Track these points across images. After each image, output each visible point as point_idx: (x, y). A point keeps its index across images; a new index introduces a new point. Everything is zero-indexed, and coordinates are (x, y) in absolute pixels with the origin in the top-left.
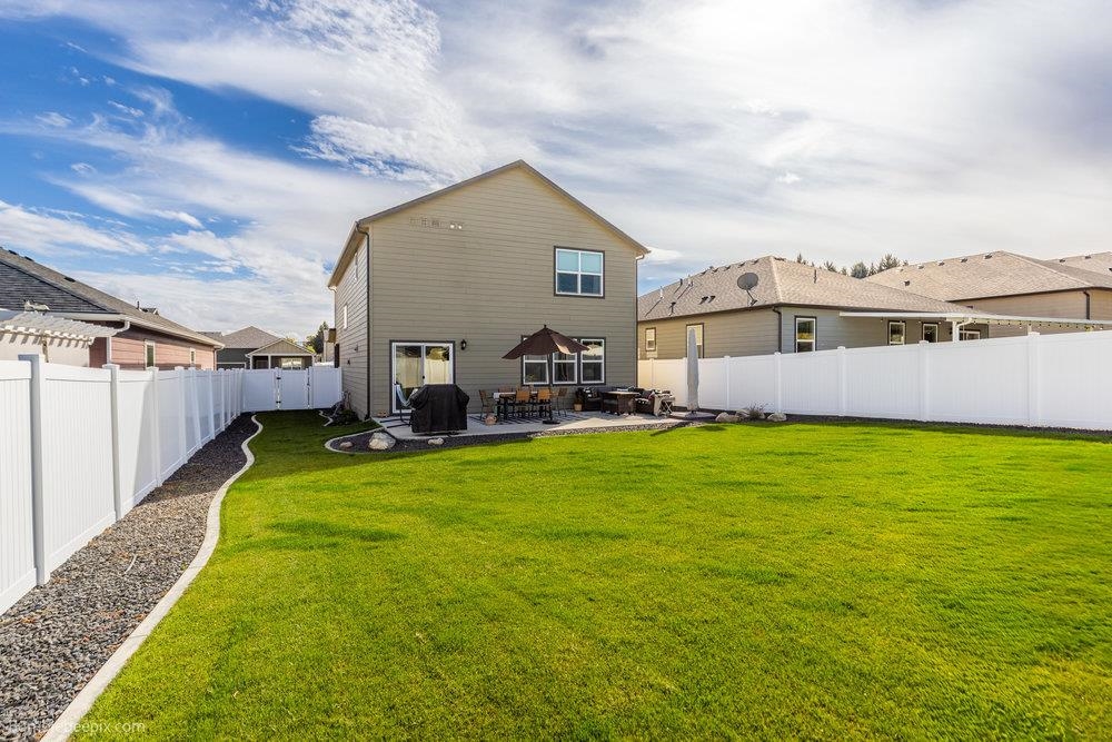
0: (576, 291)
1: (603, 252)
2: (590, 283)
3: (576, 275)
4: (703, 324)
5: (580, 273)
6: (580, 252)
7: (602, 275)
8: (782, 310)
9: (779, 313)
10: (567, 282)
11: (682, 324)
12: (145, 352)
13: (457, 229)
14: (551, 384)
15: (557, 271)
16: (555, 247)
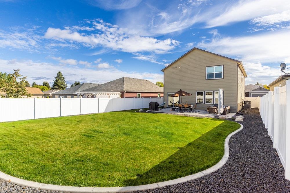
0: (213, 78)
1: (223, 65)
2: (218, 75)
3: (213, 74)
5: (214, 73)
6: (214, 67)
7: (222, 72)
10: (211, 76)
12: (137, 95)
13: (181, 68)
14: (204, 104)
15: (207, 73)
16: (206, 67)
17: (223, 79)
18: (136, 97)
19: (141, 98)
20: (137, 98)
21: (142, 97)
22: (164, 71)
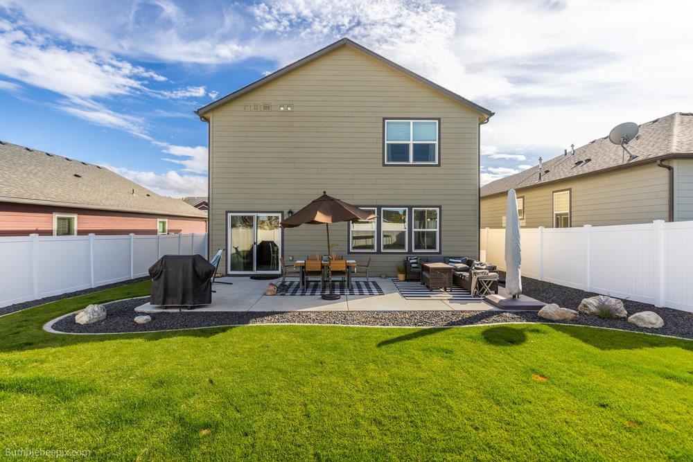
0: (408, 160)
1: (439, 119)
2: (423, 152)
3: (408, 145)
4: (570, 190)
5: (411, 142)
6: (412, 121)
7: (437, 142)
8: (675, 164)
9: (670, 168)
10: (398, 152)
11: (549, 191)
12: (52, 222)
13: (287, 111)
14: (379, 252)
15: (386, 142)
16: (384, 119)
17: (439, 165)
18: (49, 233)
19: (75, 236)
20: (55, 237)
21: (81, 233)
22: (209, 115)
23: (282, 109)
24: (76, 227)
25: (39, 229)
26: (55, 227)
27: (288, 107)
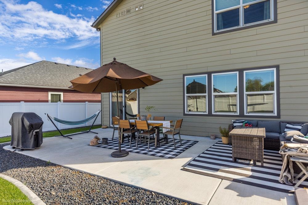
0: (238, 24)
3: (238, 10)
5: (241, 6)
13: (140, 10)
14: (210, 115)
17: (275, 21)
22: (100, 26)
23: (137, 9)
24: (62, 98)
25: (40, 100)
26: (50, 98)
27: (140, 6)
